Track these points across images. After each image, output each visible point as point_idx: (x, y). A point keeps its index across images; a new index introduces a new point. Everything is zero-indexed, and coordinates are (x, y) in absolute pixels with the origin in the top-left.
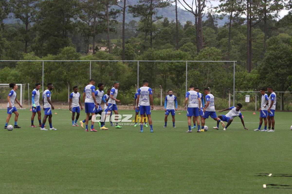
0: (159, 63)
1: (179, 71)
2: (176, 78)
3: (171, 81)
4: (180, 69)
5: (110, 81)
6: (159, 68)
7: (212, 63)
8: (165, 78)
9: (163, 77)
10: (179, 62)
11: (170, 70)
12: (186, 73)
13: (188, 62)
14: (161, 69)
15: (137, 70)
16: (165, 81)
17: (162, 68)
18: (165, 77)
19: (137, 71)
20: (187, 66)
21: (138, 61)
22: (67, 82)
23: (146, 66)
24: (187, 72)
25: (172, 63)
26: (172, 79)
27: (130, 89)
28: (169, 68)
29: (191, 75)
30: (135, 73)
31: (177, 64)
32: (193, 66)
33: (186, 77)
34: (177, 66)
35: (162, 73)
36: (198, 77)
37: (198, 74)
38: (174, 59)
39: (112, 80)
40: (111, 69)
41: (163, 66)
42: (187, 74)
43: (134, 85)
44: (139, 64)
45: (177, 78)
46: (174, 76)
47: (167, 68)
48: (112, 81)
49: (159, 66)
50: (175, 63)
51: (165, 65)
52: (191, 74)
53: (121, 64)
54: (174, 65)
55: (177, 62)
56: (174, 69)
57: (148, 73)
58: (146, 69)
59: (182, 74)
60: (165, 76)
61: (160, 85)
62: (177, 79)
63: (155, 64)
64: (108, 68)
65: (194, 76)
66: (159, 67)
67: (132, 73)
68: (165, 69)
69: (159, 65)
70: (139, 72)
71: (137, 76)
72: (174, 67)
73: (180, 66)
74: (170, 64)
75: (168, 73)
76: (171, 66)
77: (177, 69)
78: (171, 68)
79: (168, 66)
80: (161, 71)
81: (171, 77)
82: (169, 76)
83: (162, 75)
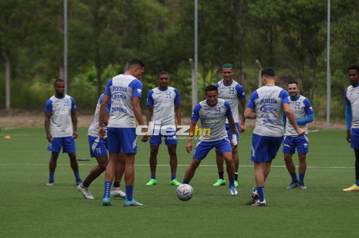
1: (307, 23)
2: (300, 40)
3: (285, 48)
4: (309, 16)
5: (119, 49)
6: (253, 13)
8: (271, 41)
9: (264, 38)
11: (283, 18)
12: (326, 26)
14: (257, 15)
15: (194, 18)
16: (271, 47)
17: (262, 15)
18: (271, 37)
19: (192, 23)
20: (331, 9)
22: (4, 54)
23: (218, 8)
24: (331, 25)
26: (290, 43)
27: (176, 70)
28: (282, 14)
29: (342, 33)
30: (189, 28)
32: (345, 7)
33: (326, 37)
34: (300, 9)
35: (263, 28)
39: (125, 46)
40: (123, 17)
41: (262, 8)
42: (331, 31)
43: (187, 60)
44: (199, 2)
45: (302, 39)
46: (294, 35)
47: (275, 14)
48: (127, 50)
49: (253, 9)
51: (268, 6)
52: (341, 30)
53: (149, 4)
54: (294, 6)
56: (294, 17)
57: (222, 26)
58: (217, 16)
59: (317, 29)
60: (269, 35)
61: (257, 61)
62: (302, 42)
64: (114, 14)
65: (349, 36)
67: (179, 28)
68: (268, 15)
69: (253, 6)
70: (198, 24)
71: (192, 35)
72: (293, 11)
73: (310, 6)
75: (279, 28)
76: (286, 8)
77: (301, 17)
78: (286, 12)
79: (278, 8)
80: (260, 23)
81: (286, 38)
82: (281, 35)
83: (262, 31)
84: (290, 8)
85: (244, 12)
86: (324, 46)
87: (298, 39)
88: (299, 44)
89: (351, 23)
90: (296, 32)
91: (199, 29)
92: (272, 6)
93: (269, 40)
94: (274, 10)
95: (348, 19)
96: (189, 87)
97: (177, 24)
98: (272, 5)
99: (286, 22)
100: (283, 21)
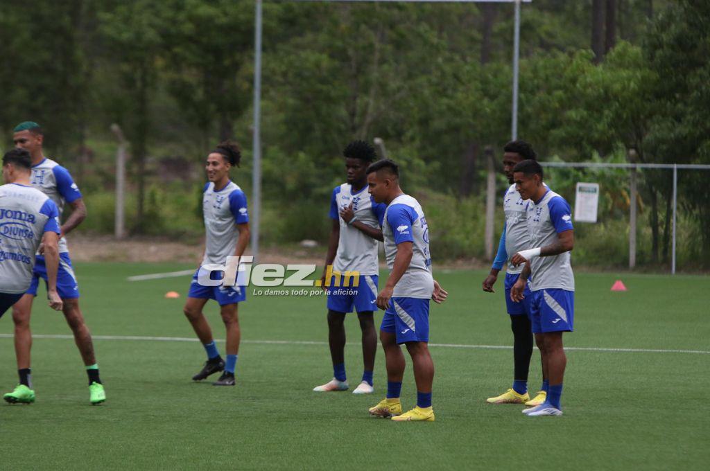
1: (217, 52)
2: (202, 87)
3: (173, 102)
4: (219, 40)
6: (108, 30)
8: (143, 87)
9: (129, 82)
11: (169, 41)
14: (117, 36)
16: (142, 99)
17: (125, 35)
18: (143, 80)
23: (37, 18)
24: (262, 57)
26: (181, 92)
29: (285, 74)
31: (206, 10)
32: (293, 22)
33: (252, 82)
34: (204, 25)
35: (126, 60)
36: (322, 81)
37: (317, 65)
41: (126, 20)
42: (262, 69)
45: (206, 85)
47: (151, 35)
49: (108, 22)
51: (138, 18)
52: (283, 68)
54: (191, 18)
56: (190, 40)
57: (47, 56)
58: (35, 36)
59: (236, 65)
60: (138, 75)
61: (115, 127)
62: (206, 91)
65: (298, 79)
66: (111, 27)
68: (139, 36)
69: (108, 16)
72: (188, 28)
73: (223, 20)
74: (170, 13)
75: (160, 62)
76: (174, 22)
77: (205, 40)
78: (173, 30)
79: (158, 21)
80: (120, 51)
81: (173, 82)
83: (125, 67)
84: (182, 23)
85: (90, 27)
86: (248, 101)
87: (199, 85)
88: (199, 94)
89: (303, 54)
90: (194, 71)
92: (146, 18)
93: (139, 84)
94: (151, 25)
95: (296, 46)
98: (145, 15)
99: (176, 50)
100: (168, 47)
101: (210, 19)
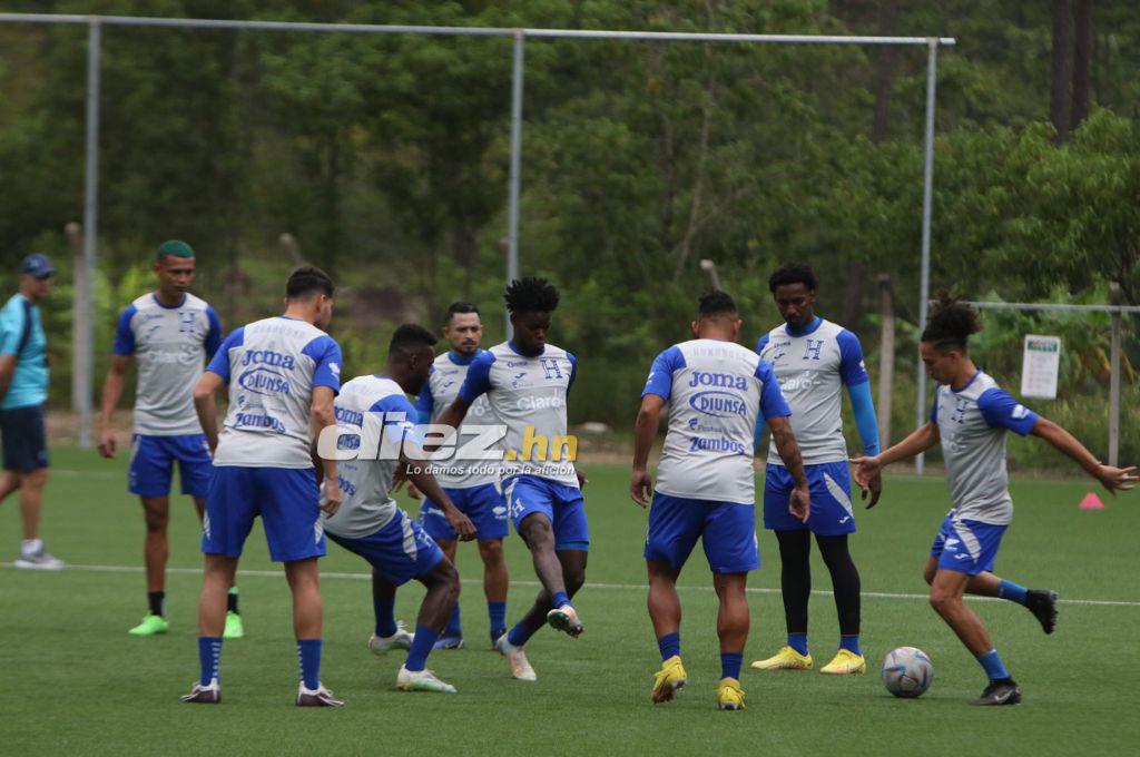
0: (281, 41)
1: (451, 120)
2: (428, 175)
4: (455, 100)
6: (278, 84)
7: (738, 49)
8: (333, 175)
9: (310, 166)
10: (450, 38)
11: (374, 102)
12: (507, 132)
13: (528, 38)
14: (291, 93)
16: (331, 195)
17: (305, 91)
18: (333, 162)
19: (79, 110)
20: (525, 77)
21: (94, 19)
23: (165, 64)
24: (524, 129)
25: (391, 44)
26: (393, 184)
28: (368, 91)
29: (558, 157)
30: (70, 124)
31: (434, 53)
32: (573, 74)
33: (506, 167)
34: (430, 75)
35: (307, 132)
36: (618, 167)
37: (611, 142)
38: (404, 13)
41: (308, 68)
42: (524, 147)
43: (60, 229)
44: (103, 45)
45: (433, 172)
46: (405, 158)
47: (346, 91)
49: (278, 71)
50: (418, 47)
51: (326, 64)
52: (557, 146)
54: (410, 66)
55: (439, 37)
56: (408, 99)
57: (179, 123)
58: (162, 91)
59: (482, 143)
60: (324, 156)
61: (286, 238)
62: (434, 184)
63: (241, 46)
65: (580, 165)
66: (282, 78)
67: (38, 122)
68: (326, 93)
69: (278, 60)
71: (78, 147)
72: (405, 81)
73: (461, 69)
74: (377, 57)
75: (360, 135)
76: (383, 71)
77: (431, 100)
78: (382, 84)
79: (358, 70)
80: (296, 116)
81: (380, 168)
82: (361, 155)
83: (305, 143)
84: (396, 72)
85: (249, 79)
86: (501, 198)
87: (422, 173)
88: (422, 188)
89: (590, 124)
90: (414, 149)
91: (104, 128)
92: (337, 64)
93: (326, 170)
94: (347, 77)
95: (579, 112)
96: (63, 316)
97: (33, 110)
98: (337, 60)
99: (385, 115)
100: (374, 112)
101: (441, 67)
